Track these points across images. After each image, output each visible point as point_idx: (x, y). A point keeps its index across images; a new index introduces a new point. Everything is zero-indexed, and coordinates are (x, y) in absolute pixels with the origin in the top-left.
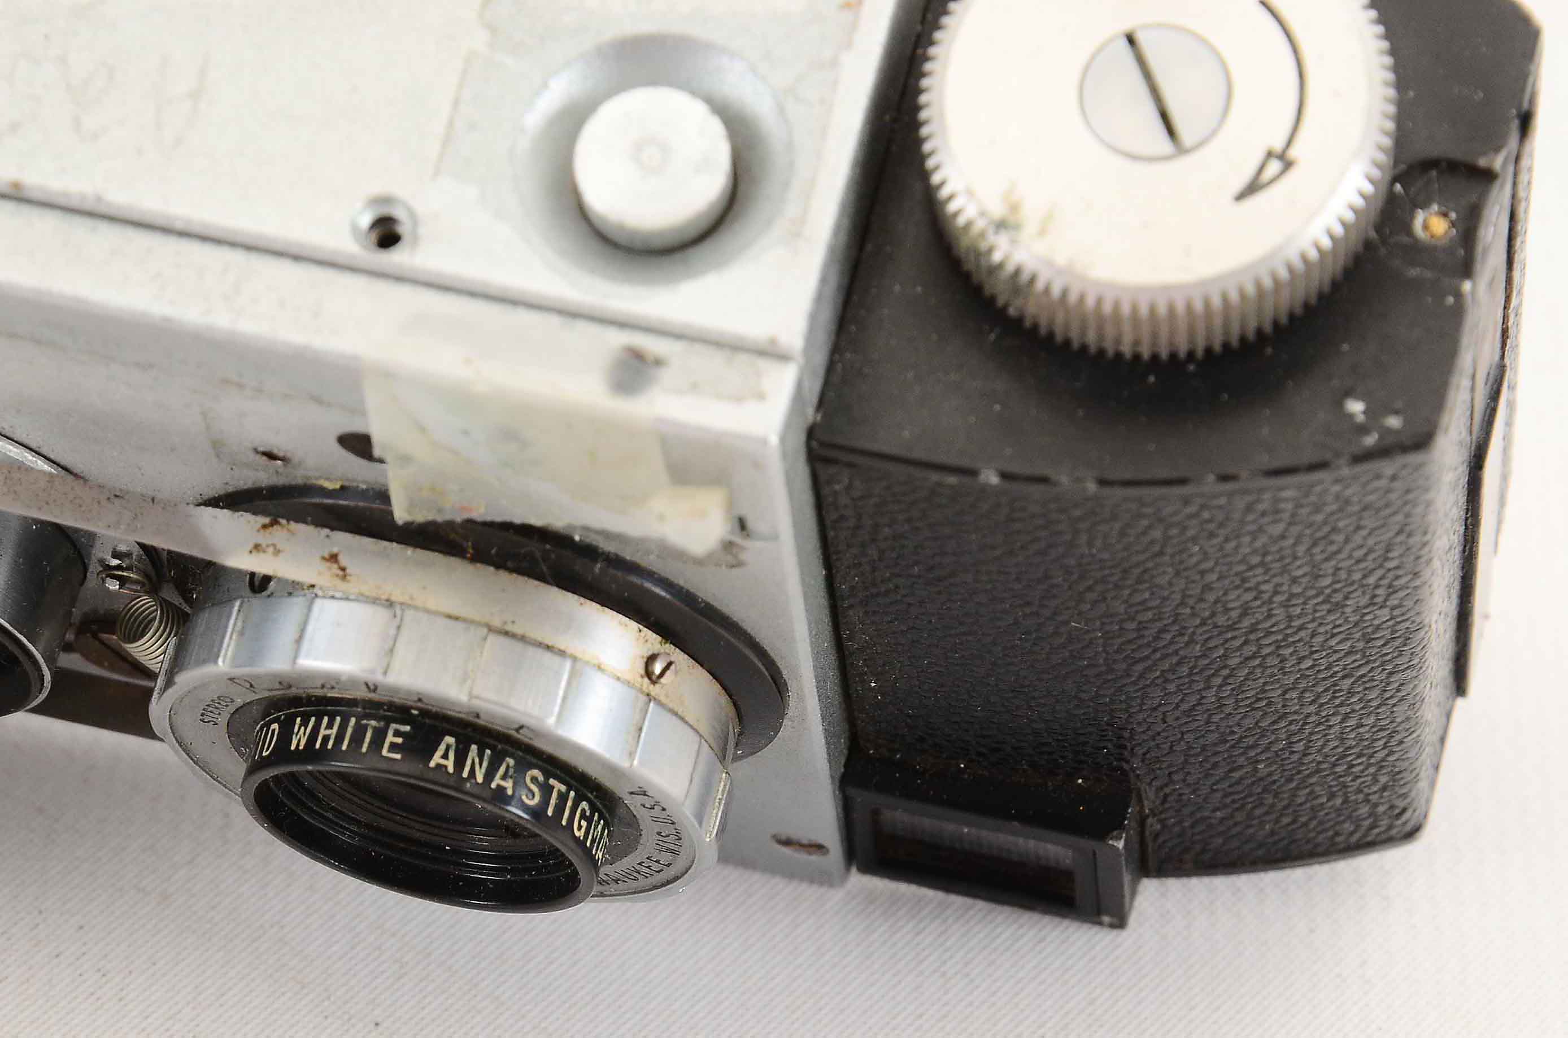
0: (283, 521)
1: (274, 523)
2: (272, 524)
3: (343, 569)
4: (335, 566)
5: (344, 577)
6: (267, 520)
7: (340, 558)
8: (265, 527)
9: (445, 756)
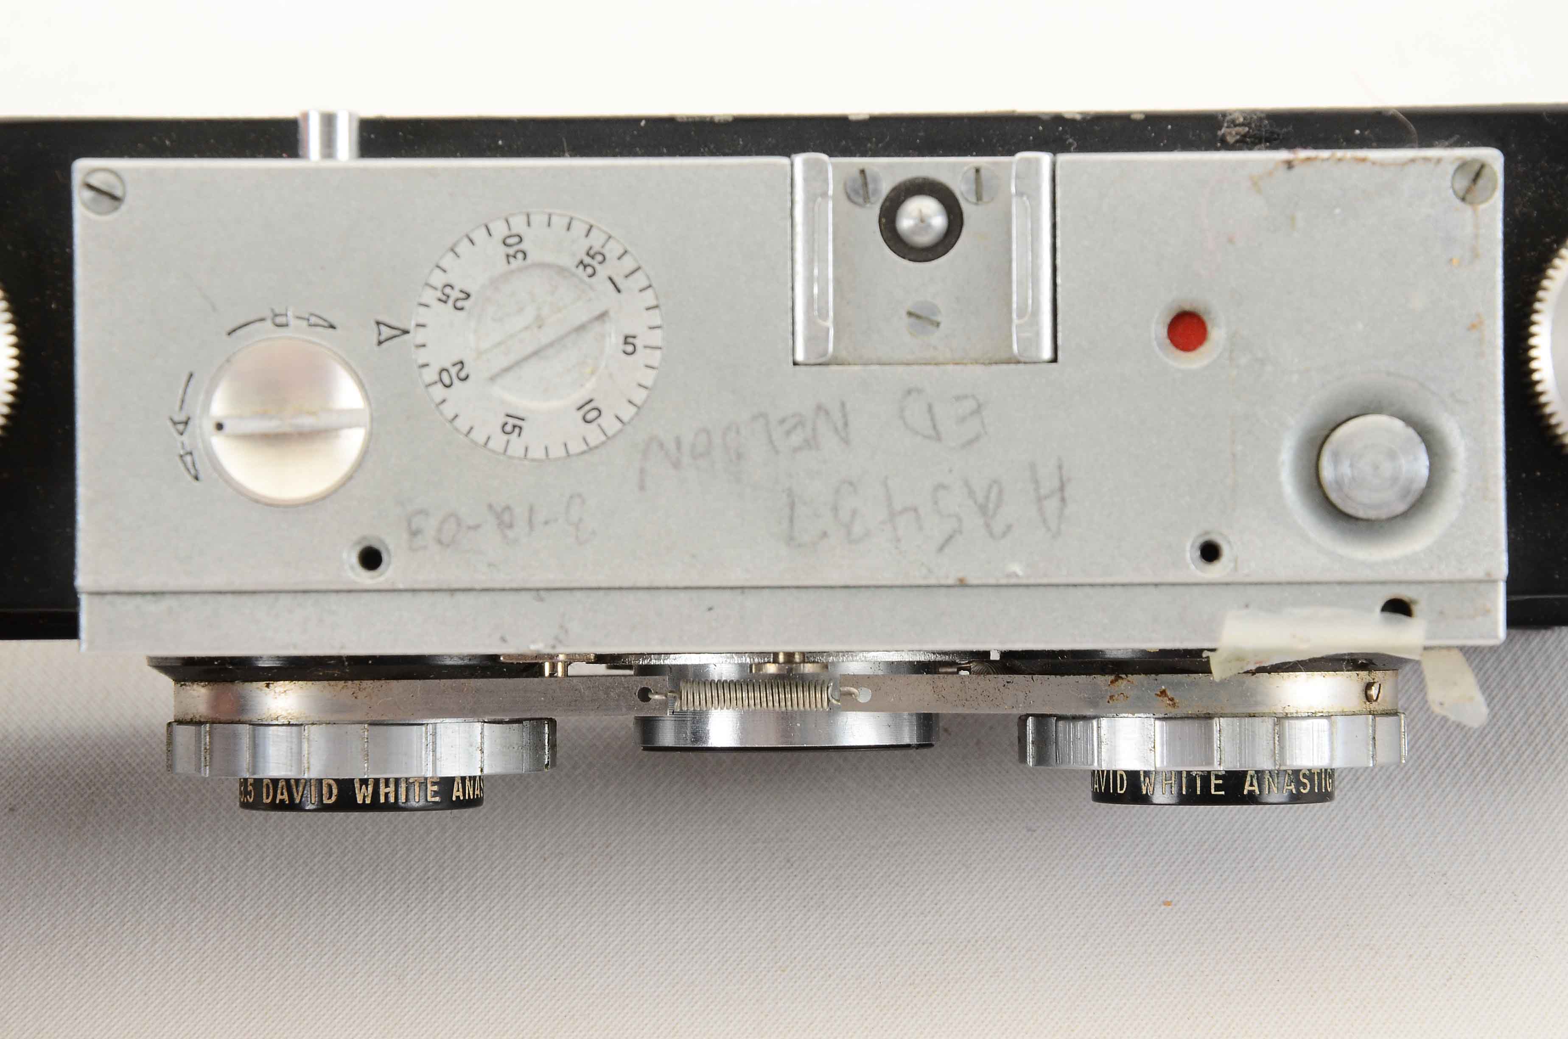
0: (1124, 676)
1: (1118, 678)
2: (1116, 680)
3: (1172, 700)
4: (1166, 698)
5: (1174, 705)
6: (1112, 677)
7: (1168, 693)
8: (1112, 682)
9: (1251, 785)
